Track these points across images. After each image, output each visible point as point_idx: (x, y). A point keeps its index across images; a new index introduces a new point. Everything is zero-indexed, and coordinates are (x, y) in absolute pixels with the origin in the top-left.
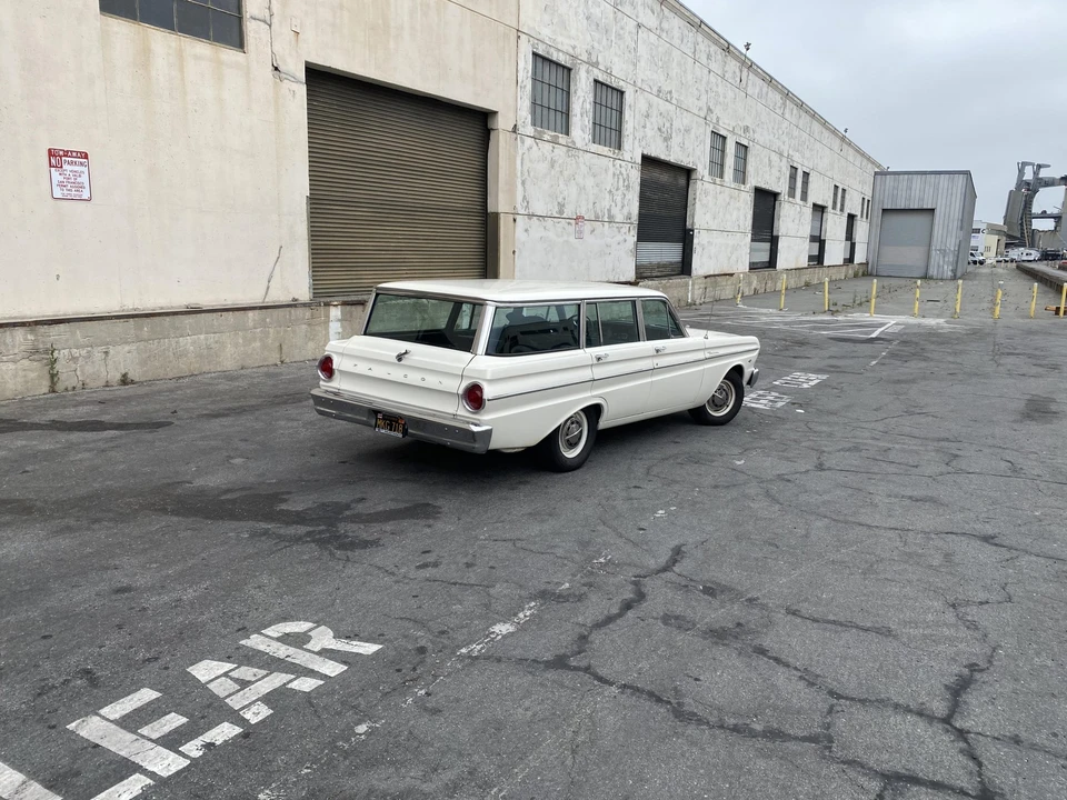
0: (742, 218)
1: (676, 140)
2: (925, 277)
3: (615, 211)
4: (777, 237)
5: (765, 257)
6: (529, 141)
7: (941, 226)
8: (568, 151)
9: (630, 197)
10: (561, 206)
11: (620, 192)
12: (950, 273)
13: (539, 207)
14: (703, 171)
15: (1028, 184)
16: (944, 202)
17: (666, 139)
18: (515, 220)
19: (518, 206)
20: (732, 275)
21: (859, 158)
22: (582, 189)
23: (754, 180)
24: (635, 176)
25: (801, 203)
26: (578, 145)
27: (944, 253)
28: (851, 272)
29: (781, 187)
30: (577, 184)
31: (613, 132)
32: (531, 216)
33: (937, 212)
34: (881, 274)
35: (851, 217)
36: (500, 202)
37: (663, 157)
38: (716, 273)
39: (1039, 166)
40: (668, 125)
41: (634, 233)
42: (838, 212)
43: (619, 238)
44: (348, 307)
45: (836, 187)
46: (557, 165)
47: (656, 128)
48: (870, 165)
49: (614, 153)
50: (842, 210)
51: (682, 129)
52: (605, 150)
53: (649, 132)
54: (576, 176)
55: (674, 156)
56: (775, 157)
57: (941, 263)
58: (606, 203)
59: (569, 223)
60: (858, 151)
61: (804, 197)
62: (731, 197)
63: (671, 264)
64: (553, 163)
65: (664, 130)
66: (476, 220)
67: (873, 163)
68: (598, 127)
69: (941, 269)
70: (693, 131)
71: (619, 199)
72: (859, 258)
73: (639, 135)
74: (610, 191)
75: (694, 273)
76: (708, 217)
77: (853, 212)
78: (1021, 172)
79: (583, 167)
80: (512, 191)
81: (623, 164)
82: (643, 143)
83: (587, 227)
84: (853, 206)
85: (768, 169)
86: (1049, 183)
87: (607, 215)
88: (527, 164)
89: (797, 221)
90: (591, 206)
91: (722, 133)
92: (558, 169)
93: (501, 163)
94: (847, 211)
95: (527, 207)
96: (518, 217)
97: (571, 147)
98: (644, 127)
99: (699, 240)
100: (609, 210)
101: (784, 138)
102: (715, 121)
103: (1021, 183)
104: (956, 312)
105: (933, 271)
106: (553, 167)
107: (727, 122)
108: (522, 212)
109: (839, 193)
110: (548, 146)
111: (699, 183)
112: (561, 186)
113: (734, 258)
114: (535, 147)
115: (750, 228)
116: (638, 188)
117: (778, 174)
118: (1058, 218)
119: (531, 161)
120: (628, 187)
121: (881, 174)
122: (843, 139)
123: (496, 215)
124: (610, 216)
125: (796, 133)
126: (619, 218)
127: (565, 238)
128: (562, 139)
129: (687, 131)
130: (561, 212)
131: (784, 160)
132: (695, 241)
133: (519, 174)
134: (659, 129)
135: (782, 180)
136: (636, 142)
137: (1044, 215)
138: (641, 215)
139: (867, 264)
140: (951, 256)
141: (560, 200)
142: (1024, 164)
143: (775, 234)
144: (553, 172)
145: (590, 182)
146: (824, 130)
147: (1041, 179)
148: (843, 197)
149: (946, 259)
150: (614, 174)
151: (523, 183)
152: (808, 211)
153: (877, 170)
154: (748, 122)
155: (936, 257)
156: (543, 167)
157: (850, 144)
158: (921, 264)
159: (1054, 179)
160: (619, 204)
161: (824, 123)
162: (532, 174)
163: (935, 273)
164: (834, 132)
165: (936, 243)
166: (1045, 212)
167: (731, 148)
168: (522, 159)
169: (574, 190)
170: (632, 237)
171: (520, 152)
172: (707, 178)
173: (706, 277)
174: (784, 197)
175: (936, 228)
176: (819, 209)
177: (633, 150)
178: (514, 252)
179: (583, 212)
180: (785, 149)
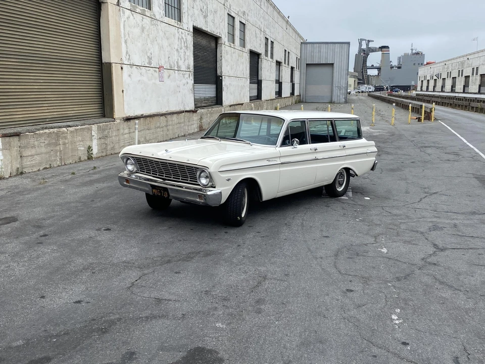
0: (245, 69)
1: (210, 17)
2: (331, 102)
3: (181, 63)
4: (261, 81)
5: (255, 93)
6: (128, 13)
7: (337, 73)
8: (151, 21)
9: (188, 54)
10: (150, 59)
11: (182, 51)
12: (343, 100)
13: (137, 60)
14: (225, 39)
15: (364, 50)
16: (338, 60)
17: (205, 17)
18: (122, 68)
19: (124, 58)
20: (242, 104)
21: (294, 34)
22: (161, 48)
23: (249, 46)
24: (190, 39)
25: (271, 60)
26: (158, 17)
27: (340, 88)
28: (294, 101)
29: (261, 50)
30: (158, 44)
31: (176, 9)
32: (132, 65)
33: (335, 65)
34: (307, 101)
35: (292, 68)
36: (111, 55)
37: (204, 28)
38: (234, 103)
39: (369, 41)
40: (205, 7)
41: (192, 78)
42: (287, 66)
43: (184, 81)
44: (7, 139)
45: (285, 50)
46: (145, 31)
47: (199, 9)
48: (299, 38)
49: (178, 24)
50: (288, 64)
51: (213, 10)
52: (172, 22)
53: (196, 12)
54: (157, 39)
55: (209, 28)
56: (258, 31)
57: (339, 94)
58: (175, 57)
59: (155, 71)
60: (294, 30)
61: (272, 57)
62: (239, 56)
63: (211, 98)
64: (143, 29)
65: (203, 10)
66: (94, 68)
67: (300, 37)
68: (167, 5)
69: (339, 98)
70: (218, 13)
71: (182, 55)
72: (296, 93)
73: (191, 12)
74: (177, 50)
75: (224, 103)
76: (229, 68)
77: (293, 66)
78: (360, 44)
79: (161, 33)
80: (119, 48)
81: (183, 31)
82: (193, 18)
83: (166, 73)
84: (293, 63)
85: (255, 38)
86: (374, 50)
87: (176, 66)
88: (127, 29)
89: (269, 71)
90: (167, 59)
91: (233, 14)
92: (146, 33)
93: (110, 27)
94: (290, 65)
95: (129, 59)
96: (124, 66)
97: (153, 18)
98: (193, 8)
99: (225, 82)
100: (177, 63)
101: (262, 20)
102: (229, 7)
103: (361, 50)
104: (373, 122)
105: (335, 99)
106: (143, 31)
107: (234, 8)
108: (126, 62)
109: (287, 54)
110: (139, 17)
111: (223, 46)
112: (149, 45)
113: (242, 94)
114: (131, 17)
115: (249, 75)
116: (192, 48)
117: (260, 42)
118: (379, 69)
119: (129, 27)
120: (187, 47)
121: (304, 43)
122: (287, 22)
123: (109, 65)
124: (178, 67)
125: (267, 17)
126: (183, 68)
127: (153, 81)
128: (148, 12)
129: (216, 12)
130: (150, 63)
131: (262, 33)
132: (223, 83)
133: (123, 36)
134: (201, 10)
135: (262, 46)
136: (190, 17)
137: (373, 67)
138: (195, 67)
139: (300, 95)
140: (344, 90)
141: (149, 55)
142: (362, 40)
143: (259, 79)
144: (143, 35)
145: (165, 43)
146: (279, 16)
147: (370, 48)
148: (288, 57)
149: (341, 92)
150: (179, 38)
151: (126, 42)
152: (274, 64)
153: (302, 41)
154: (244, 9)
155: (336, 92)
156: (137, 31)
157: (290, 25)
158: (329, 94)
159: (376, 48)
160: (183, 59)
161: (279, 12)
162: (130, 36)
163: (336, 100)
164: (283, 17)
165: (336, 84)
166: (373, 65)
167: (237, 25)
168: (124, 25)
169: (157, 48)
170: (191, 81)
171: (123, 20)
172: (227, 43)
173: (230, 106)
174: (263, 56)
175: (335, 74)
176: (279, 63)
177: (188, 23)
178: (123, 91)
179: (162, 63)
180: (262, 26)
